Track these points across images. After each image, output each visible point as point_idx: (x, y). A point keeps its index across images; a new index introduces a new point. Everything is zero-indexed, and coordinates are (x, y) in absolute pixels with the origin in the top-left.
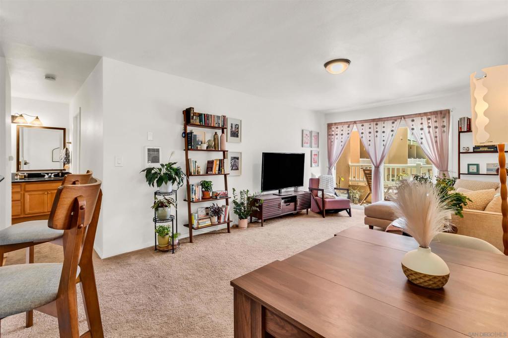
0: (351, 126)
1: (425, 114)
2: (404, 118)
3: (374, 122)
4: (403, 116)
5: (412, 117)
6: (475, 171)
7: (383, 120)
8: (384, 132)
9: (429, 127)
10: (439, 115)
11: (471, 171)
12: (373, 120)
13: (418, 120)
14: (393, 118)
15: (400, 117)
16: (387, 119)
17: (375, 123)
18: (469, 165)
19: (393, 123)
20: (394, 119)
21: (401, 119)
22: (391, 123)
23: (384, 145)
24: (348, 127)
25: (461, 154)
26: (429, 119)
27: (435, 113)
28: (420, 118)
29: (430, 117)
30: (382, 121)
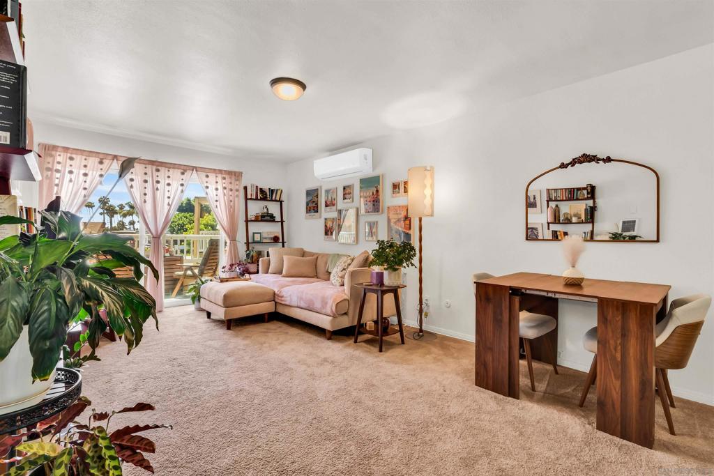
0: (106, 162)
1: (220, 171)
2: (196, 171)
3: (153, 165)
4: (196, 167)
5: (207, 171)
6: (259, 240)
7: (169, 165)
8: (169, 184)
9: (225, 188)
10: (233, 176)
11: (256, 239)
12: (152, 163)
13: (212, 177)
14: (182, 167)
15: (191, 168)
16: (175, 166)
17: (154, 168)
18: (254, 233)
19: (183, 174)
20: (184, 169)
21: (193, 170)
22: (179, 173)
23: (169, 204)
24: (101, 163)
25: (249, 223)
26: (224, 178)
27: (230, 173)
28: (214, 175)
29: (224, 176)
30: (166, 167)
